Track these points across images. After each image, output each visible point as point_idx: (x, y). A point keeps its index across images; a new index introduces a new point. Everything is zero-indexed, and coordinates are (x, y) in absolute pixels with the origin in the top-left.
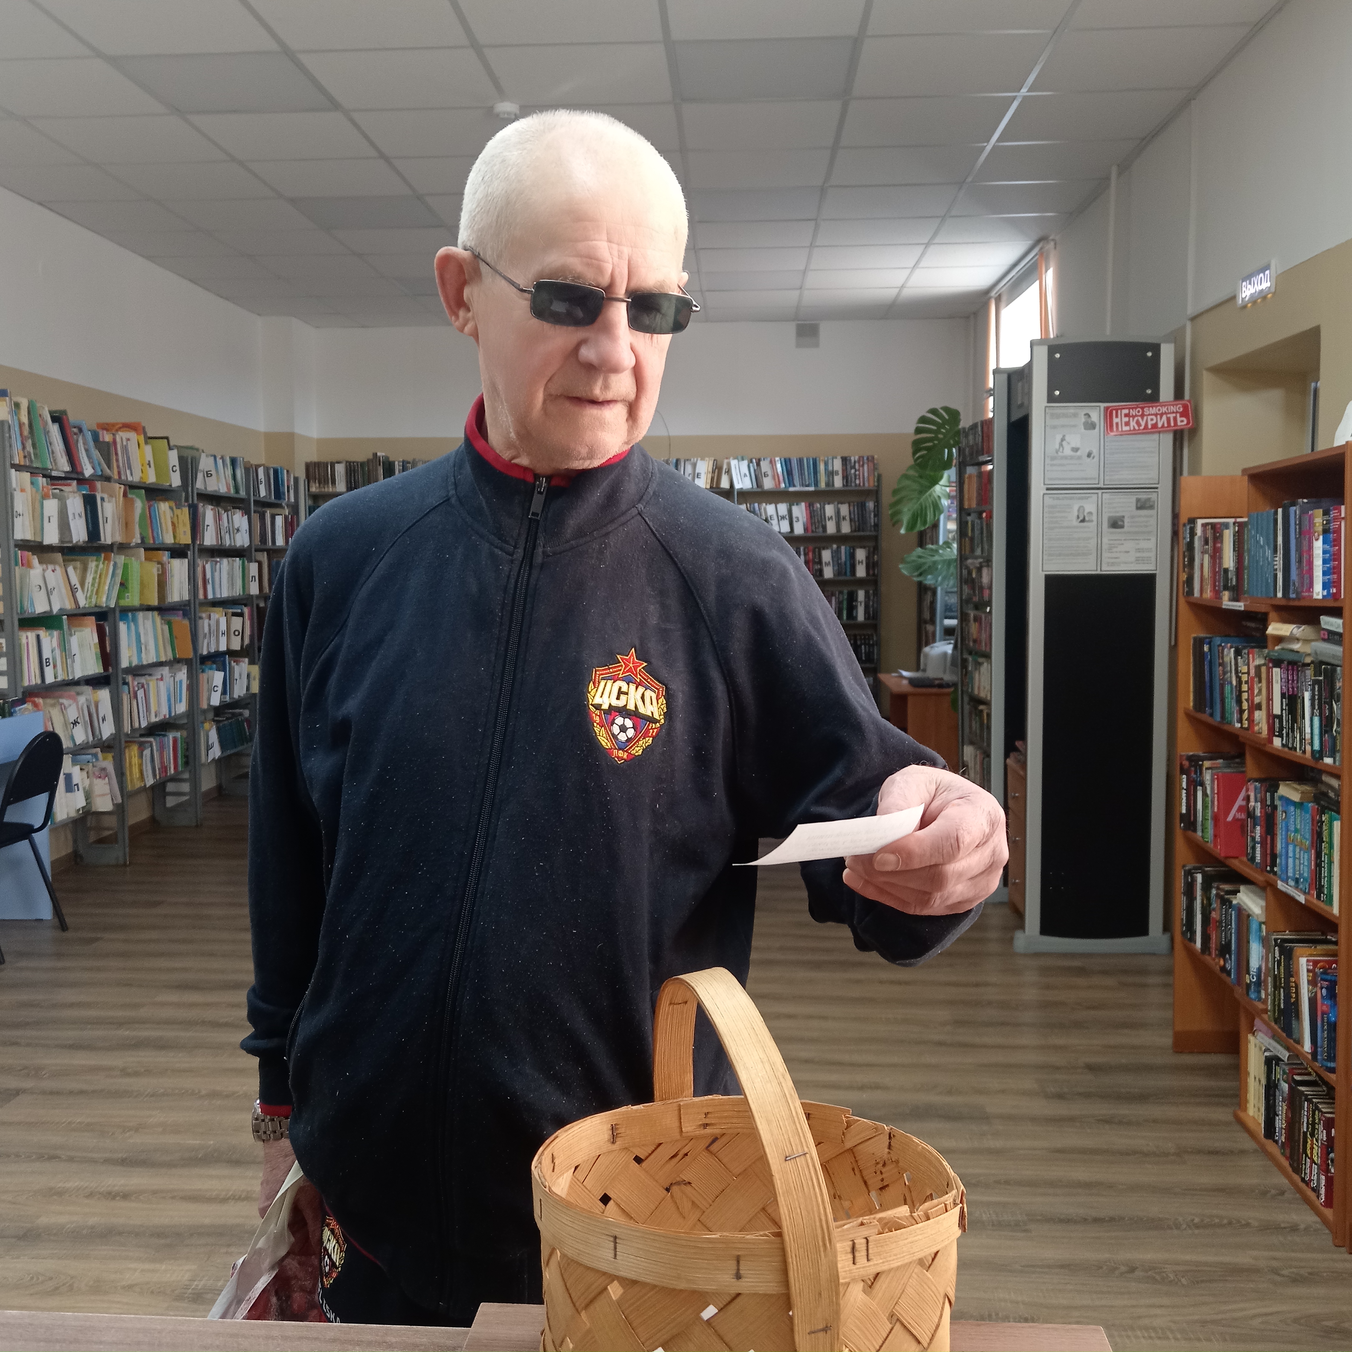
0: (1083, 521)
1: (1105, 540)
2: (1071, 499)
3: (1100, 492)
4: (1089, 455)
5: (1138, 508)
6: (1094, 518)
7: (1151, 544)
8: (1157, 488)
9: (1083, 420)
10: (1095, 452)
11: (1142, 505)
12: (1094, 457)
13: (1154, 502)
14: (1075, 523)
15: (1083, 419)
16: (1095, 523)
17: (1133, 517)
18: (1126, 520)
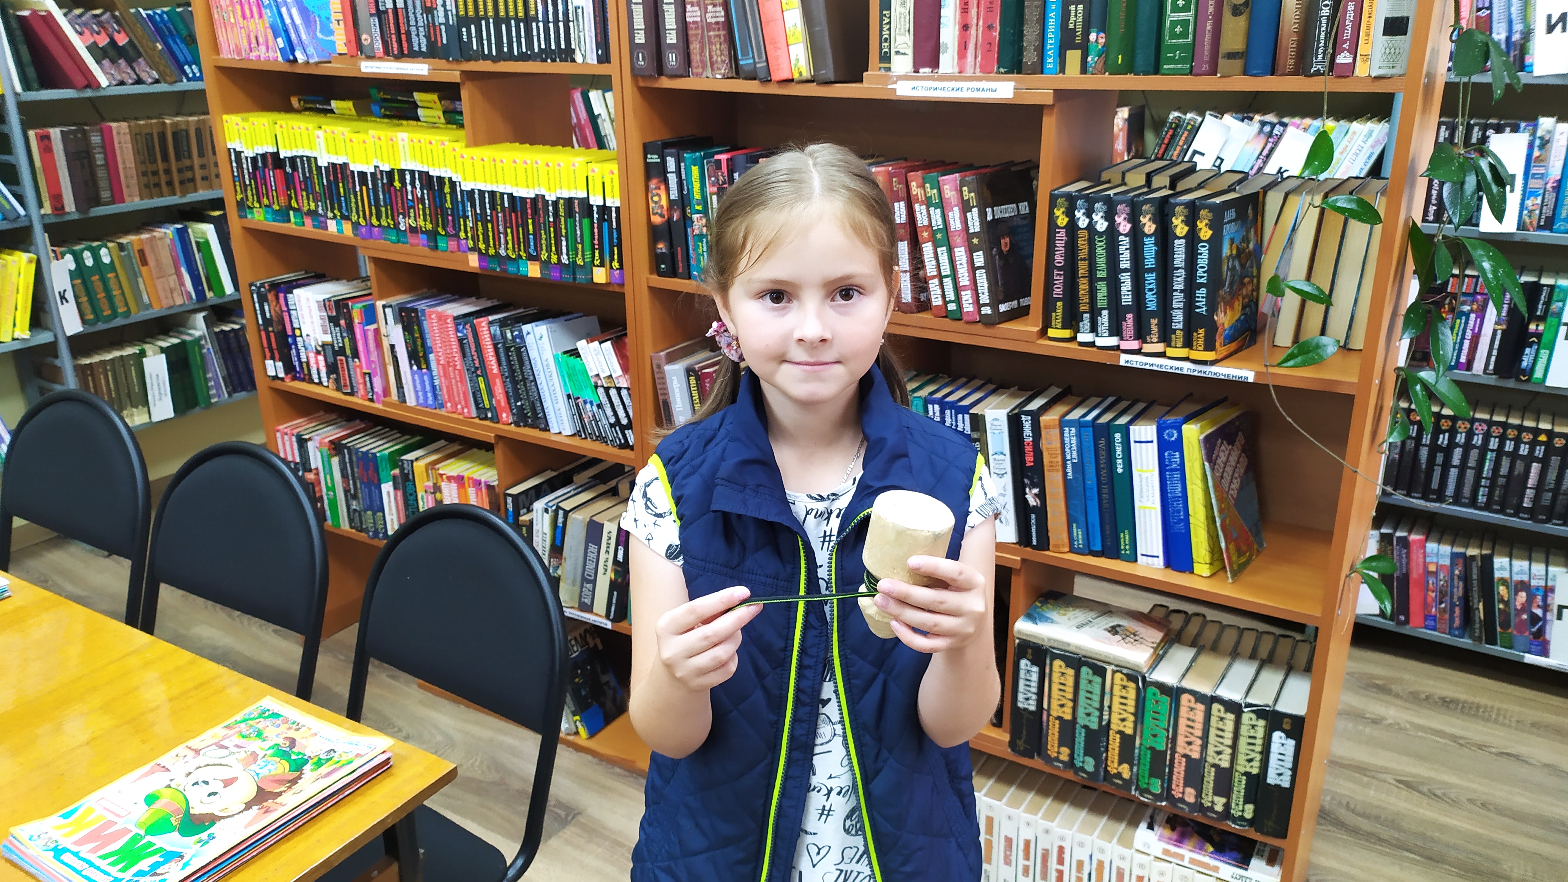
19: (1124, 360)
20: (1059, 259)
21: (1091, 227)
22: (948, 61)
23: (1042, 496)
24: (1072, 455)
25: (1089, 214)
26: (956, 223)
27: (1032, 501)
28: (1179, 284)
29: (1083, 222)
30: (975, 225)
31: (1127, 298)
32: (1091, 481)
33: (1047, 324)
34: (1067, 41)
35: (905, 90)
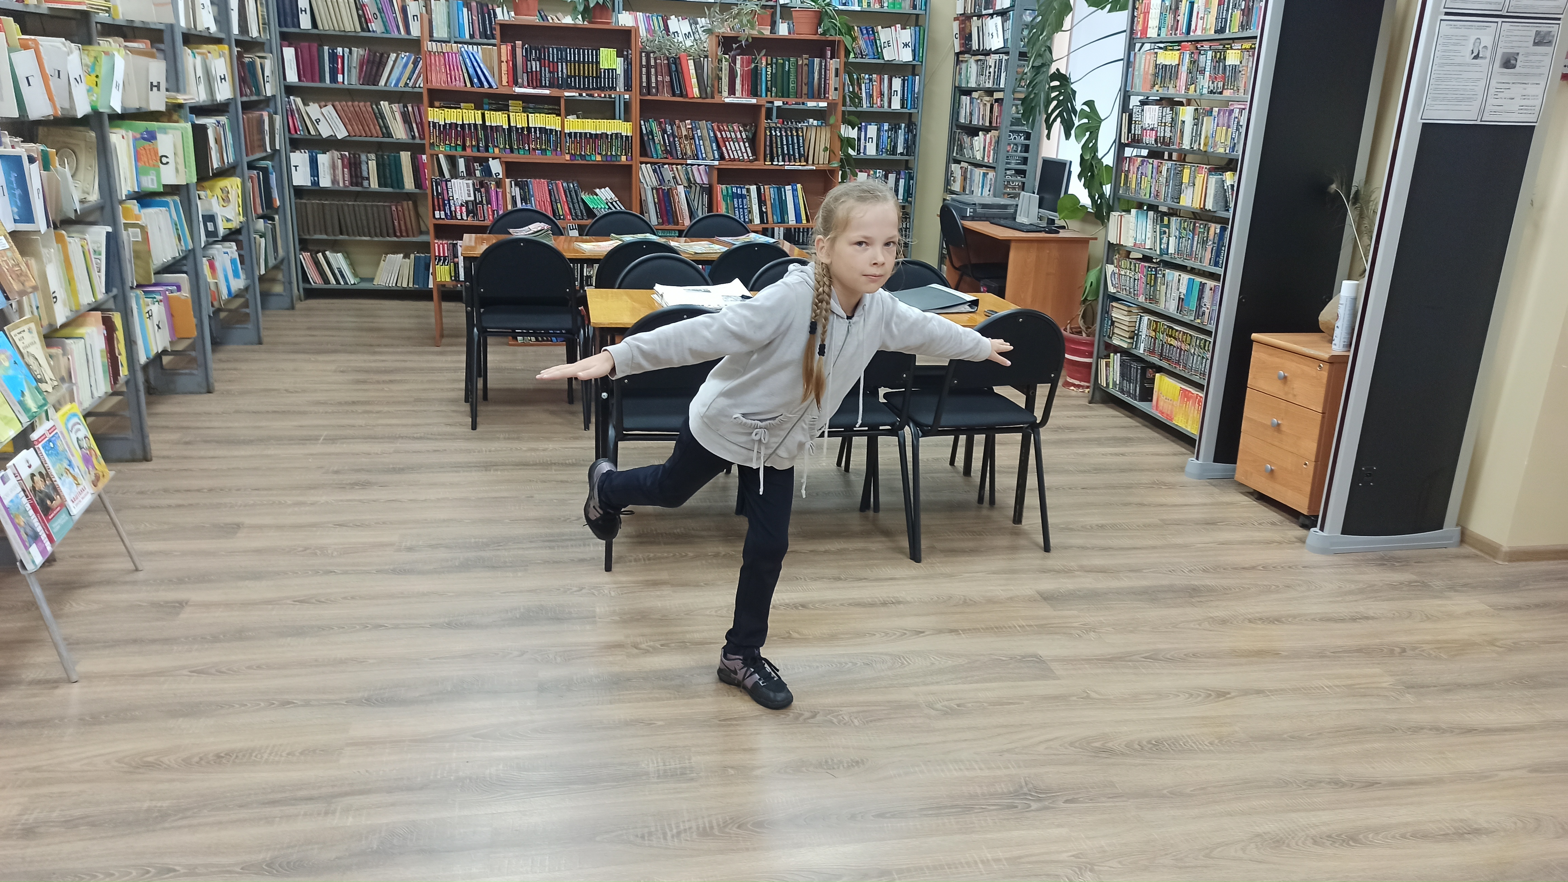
0: (1476, 57)
1: (1493, 83)
2: (1470, 28)
3: (1500, 20)
5: (1536, 44)
6: (1488, 54)
7: (1538, 90)
8: (1559, 19)
11: (1541, 41)
13: (1554, 36)
14: (1468, 58)
16: (1488, 60)
17: (1527, 54)
18: (1520, 58)
19: (786, 167)
20: (768, 143)
21: (776, 134)
22: (738, 94)
23: (766, 208)
24: (772, 196)
25: (775, 132)
26: (739, 136)
27: (764, 210)
28: (796, 147)
29: (774, 134)
30: (744, 137)
31: (786, 152)
32: (777, 203)
33: (765, 161)
34: (767, 90)
35: (727, 100)
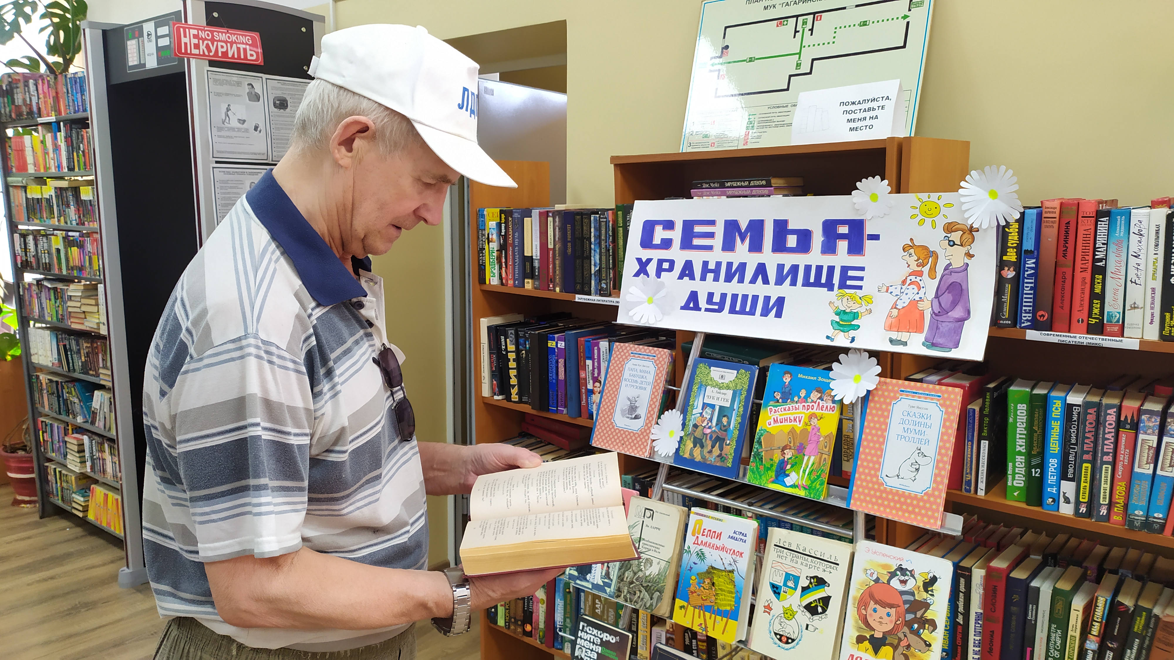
2: (241, 174)
4: (256, 128)
9: (248, 91)
10: (261, 127)
12: (260, 132)
15: (247, 89)
